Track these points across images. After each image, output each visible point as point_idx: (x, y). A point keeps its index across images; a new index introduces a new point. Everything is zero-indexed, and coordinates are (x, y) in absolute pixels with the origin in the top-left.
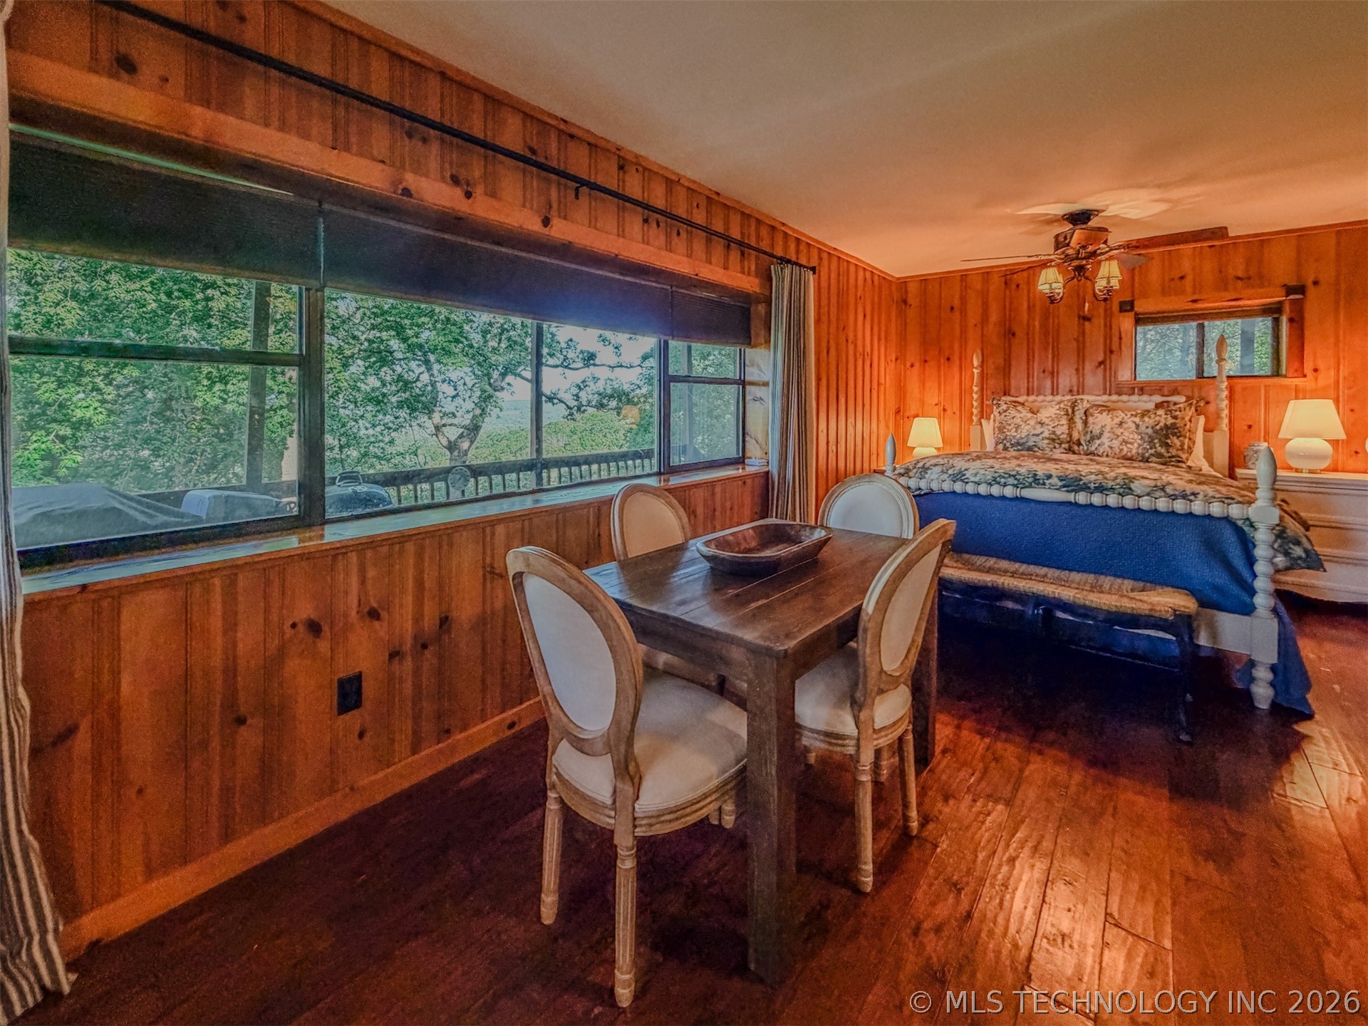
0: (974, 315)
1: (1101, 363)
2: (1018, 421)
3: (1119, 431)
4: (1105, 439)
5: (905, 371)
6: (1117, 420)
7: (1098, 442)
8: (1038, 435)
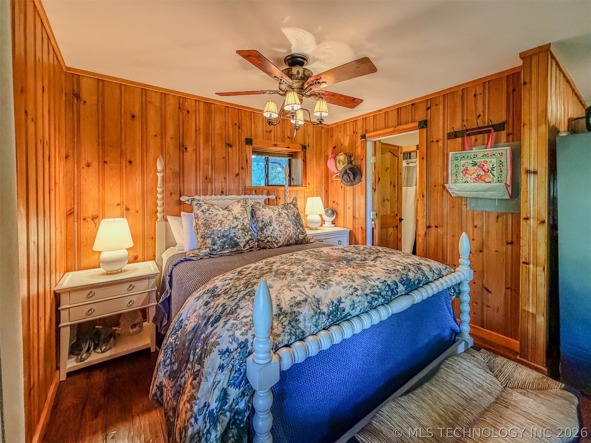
0: (153, 128)
1: (237, 175)
2: (221, 217)
3: (281, 220)
4: (275, 225)
5: (79, 171)
6: (276, 213)
7: (271, 228)
8: (235, 227)
